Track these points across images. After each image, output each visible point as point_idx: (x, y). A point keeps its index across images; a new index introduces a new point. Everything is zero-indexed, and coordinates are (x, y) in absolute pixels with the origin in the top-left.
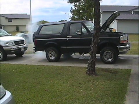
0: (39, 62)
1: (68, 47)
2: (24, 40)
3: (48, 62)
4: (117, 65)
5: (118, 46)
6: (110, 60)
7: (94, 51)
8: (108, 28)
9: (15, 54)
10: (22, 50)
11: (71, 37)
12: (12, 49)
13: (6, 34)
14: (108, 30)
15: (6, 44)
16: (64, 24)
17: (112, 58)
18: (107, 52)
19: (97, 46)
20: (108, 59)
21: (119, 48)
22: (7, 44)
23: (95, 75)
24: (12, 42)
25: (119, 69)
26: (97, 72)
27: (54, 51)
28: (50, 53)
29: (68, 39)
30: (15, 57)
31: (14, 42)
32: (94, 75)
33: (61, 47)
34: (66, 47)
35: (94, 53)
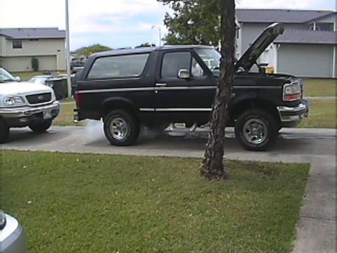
0: (86, 145)
1: (157, 110)
2: (50, 93)
4: (275, 152)
5: (278, 108)
6: (259, 141)
7: (221, 119)
8: (255, 65)
9: (30, 127)
11: (166, 86)
12: (21, 113)
13: (6, 78)
14: (254, 69)
15: (8, 102)
16: (148, 55)
17: (263, 135)
18: (253, 123)
19: (227, 106)
20: (254, 139)
21: (281, 112)
23: (222, 178)
24: (21, 97)
25: (281, 163)
26: (227, 170)
28: (115, 125)
29: (158, 91)
31: (27, 97)
32: (220, 176)
33: (141, 109)
34: (153, 110)
35: (220, 125)
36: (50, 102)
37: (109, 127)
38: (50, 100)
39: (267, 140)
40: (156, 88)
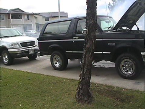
1: (74, 52)
2: (35, 41)
3: (53, 69)
4: (139, 81)
6: (129, 73)
10: (30, 53)
11: (78, 39)
12: (19, 51)
16: (71, 21)
17: (132, 70)
18: (126, 61)
20: (127, 71)
21: (143, 55)
22: (13, 46)
27: (59, 57)
28: (55, 59)
29: (74, 41)
30: (28, 60)
31: (21, 43)
33: (66, 51)
34: (72, 52)
35: (86, 67)
36: (34, 46)
37: (52, 60)
38: (34, 45)
39: (135, 73)
40: (73, 40)
